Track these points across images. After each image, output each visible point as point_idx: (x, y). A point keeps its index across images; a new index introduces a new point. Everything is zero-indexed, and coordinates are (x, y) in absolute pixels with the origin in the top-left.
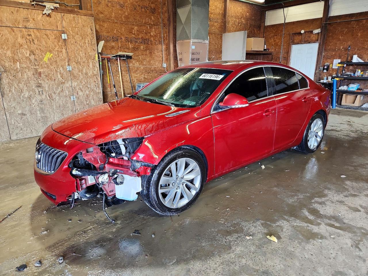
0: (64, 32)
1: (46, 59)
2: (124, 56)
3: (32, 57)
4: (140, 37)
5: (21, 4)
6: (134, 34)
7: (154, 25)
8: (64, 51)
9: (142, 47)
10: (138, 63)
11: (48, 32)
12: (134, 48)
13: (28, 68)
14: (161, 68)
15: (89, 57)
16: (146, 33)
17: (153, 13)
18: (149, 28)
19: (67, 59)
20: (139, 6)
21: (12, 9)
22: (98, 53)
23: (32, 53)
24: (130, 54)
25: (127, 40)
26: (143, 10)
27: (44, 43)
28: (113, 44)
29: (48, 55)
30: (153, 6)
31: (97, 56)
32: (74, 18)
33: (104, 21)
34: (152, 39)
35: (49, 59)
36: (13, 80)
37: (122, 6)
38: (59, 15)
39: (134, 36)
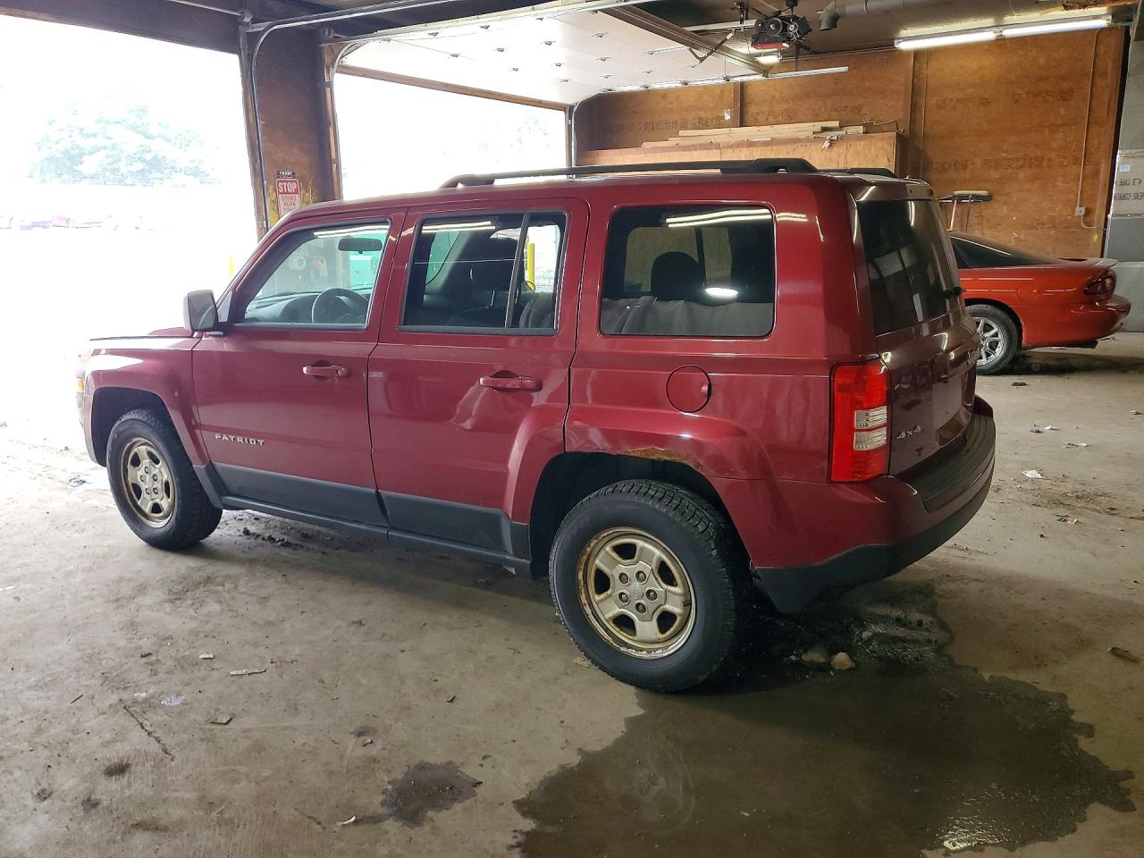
2: (966, 197)
4: (1020, 154)
6: (1006, 152)
7: (1064, 125)
9: (1022, 175)
10: (1005, 208)
12: (1002, 178)
14: (1070, 217)
16: (1037, 146)
17: (1064, 100)
18: (1047, 133)
20: (1028, 93)
24: (984, 193)
26: (1037, 99)
30: (1065, 85)
32: (864, 146)
33: (942, 138)
34: (1053, 155)
38: (843, 147)
39: (1004, 155)
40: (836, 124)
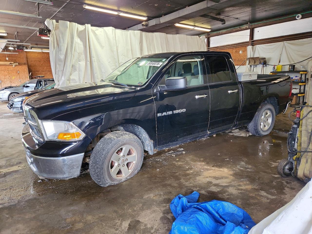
0: (18, 71)
1: (13, 78)
2: (40, 76)
3: (9, 78)
4: (47, 70)
5: (7, 65)
8: (18, 76)
9: (48, 73)
11: (14, 71)
12: (45, 74)
13: (8, 80)
15: (26, 77)
16: (50, 69)
19: (19, 78)
20: (46, 61)
21: (5, 66)
22: (29, 76)
23: (9, 77)
24: (43, 76)
25: (42, 71)
26: (48, 62)
27: (13, 74)
28: (37, 73)
29: (14, 77)
31: (29, 77)
32: (21, 67)
33: (33, 66)
35: (14, 78)
36: (4, 84)
37: (39, 61)
38: (17, 67)
39: (45, 70)
40: (13, 62)
